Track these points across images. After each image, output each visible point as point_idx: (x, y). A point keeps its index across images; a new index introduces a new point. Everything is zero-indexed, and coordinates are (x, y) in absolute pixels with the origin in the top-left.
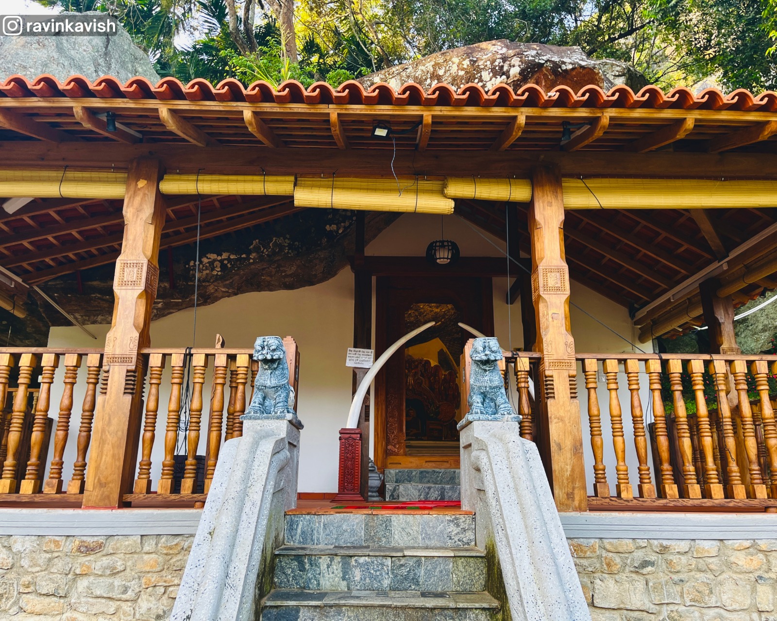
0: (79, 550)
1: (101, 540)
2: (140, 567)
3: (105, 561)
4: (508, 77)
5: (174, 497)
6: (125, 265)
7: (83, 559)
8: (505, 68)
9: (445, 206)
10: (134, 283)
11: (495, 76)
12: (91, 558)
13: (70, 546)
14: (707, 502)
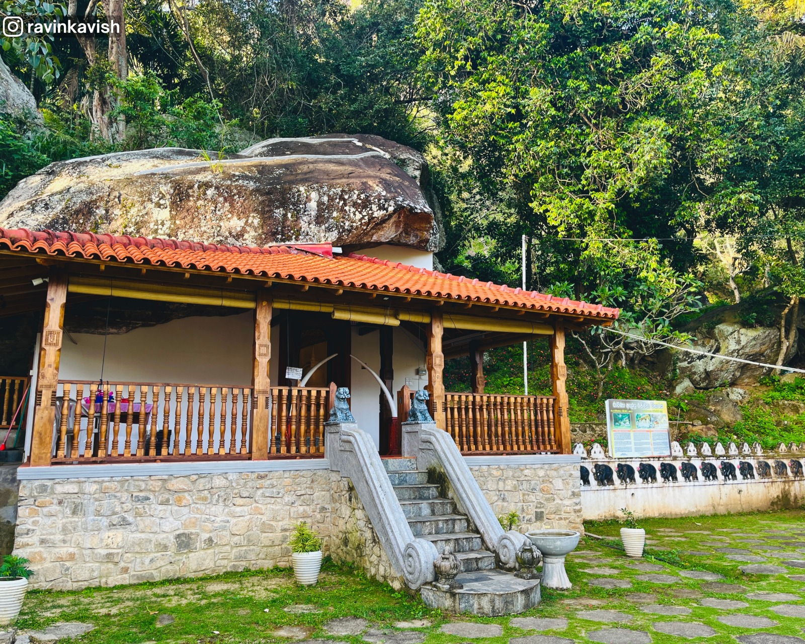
0: (258, 478)
1: (266, 473)
2: (284, 484)
3: (269, 482)
4: (387, 212)
5: (288, 455)
6: (261, 345)
7: (260, 481)
8: (386, 206)
9: (394, 322)
10: (265, 355)
11: (380, 209)
12: (263, 481)
13: (254, 476)
14: (484, 452)
